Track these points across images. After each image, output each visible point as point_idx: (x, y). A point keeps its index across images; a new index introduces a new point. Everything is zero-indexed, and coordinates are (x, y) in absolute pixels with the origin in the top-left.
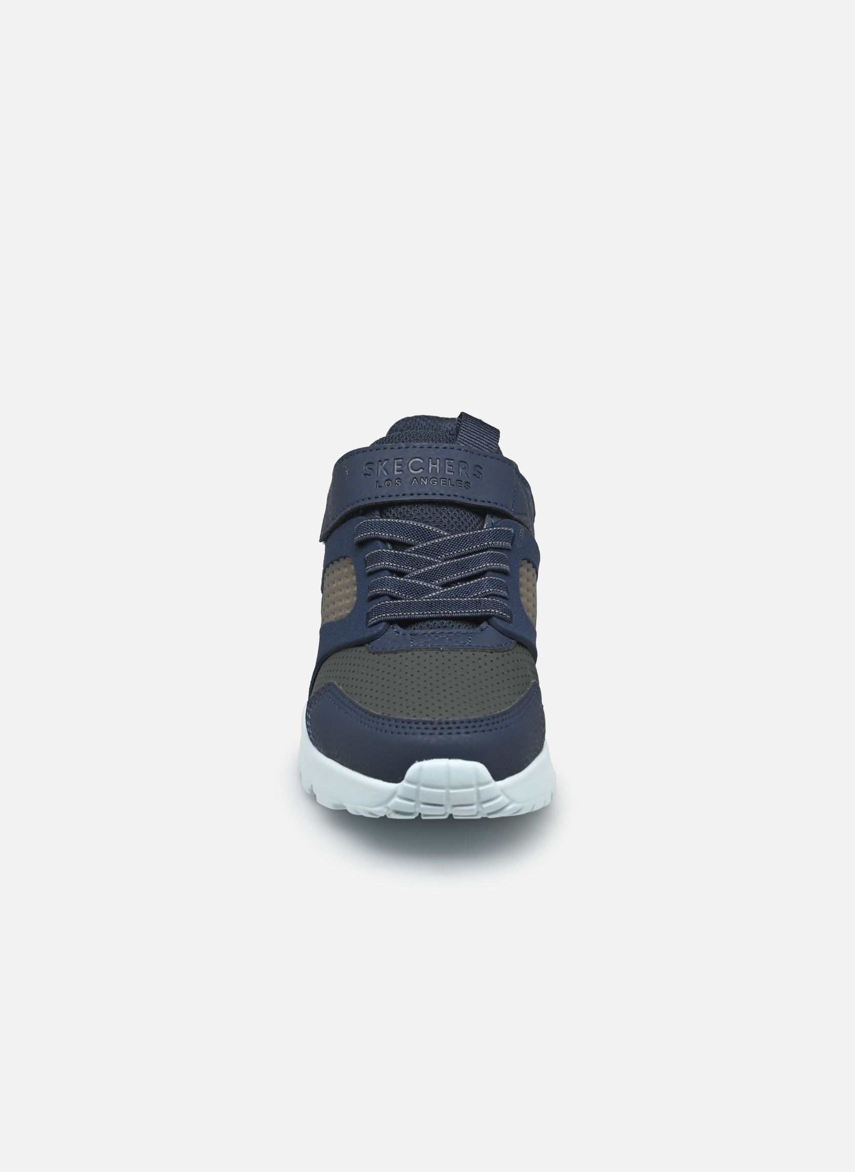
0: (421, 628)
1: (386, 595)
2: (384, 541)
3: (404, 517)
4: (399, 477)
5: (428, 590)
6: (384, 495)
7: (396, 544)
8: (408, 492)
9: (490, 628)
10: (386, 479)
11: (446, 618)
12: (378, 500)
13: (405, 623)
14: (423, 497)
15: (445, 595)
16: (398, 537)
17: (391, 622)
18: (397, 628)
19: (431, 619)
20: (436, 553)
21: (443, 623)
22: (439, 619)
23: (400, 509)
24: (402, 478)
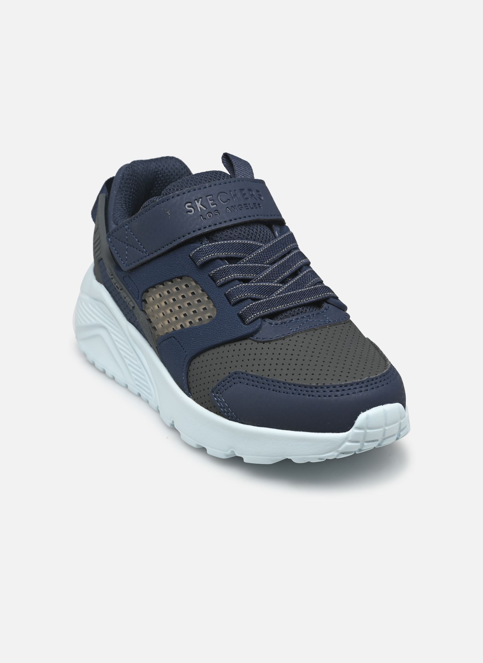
0: (286, 317)
1: (249, 298)
2: (221, 259)
3: (231, 238)
4: (217, 209)
5: (275, 289)
6: (210, 224)
7: (231, 260)
8: (227, 219)
9: (331, 307)
10: (207, 212)
11: (300, 306)
12: (207, 230)
13: (272, 316)
14: (239, 221)
15: (288, 289)
16: (232, 254)
17: (263, 317)
18: (268, 321)
19: (290, 309)
20: (262, 260)
21: (299, 310)
22: (295, 307)
23: (225, 233)
24: (219, 209)
